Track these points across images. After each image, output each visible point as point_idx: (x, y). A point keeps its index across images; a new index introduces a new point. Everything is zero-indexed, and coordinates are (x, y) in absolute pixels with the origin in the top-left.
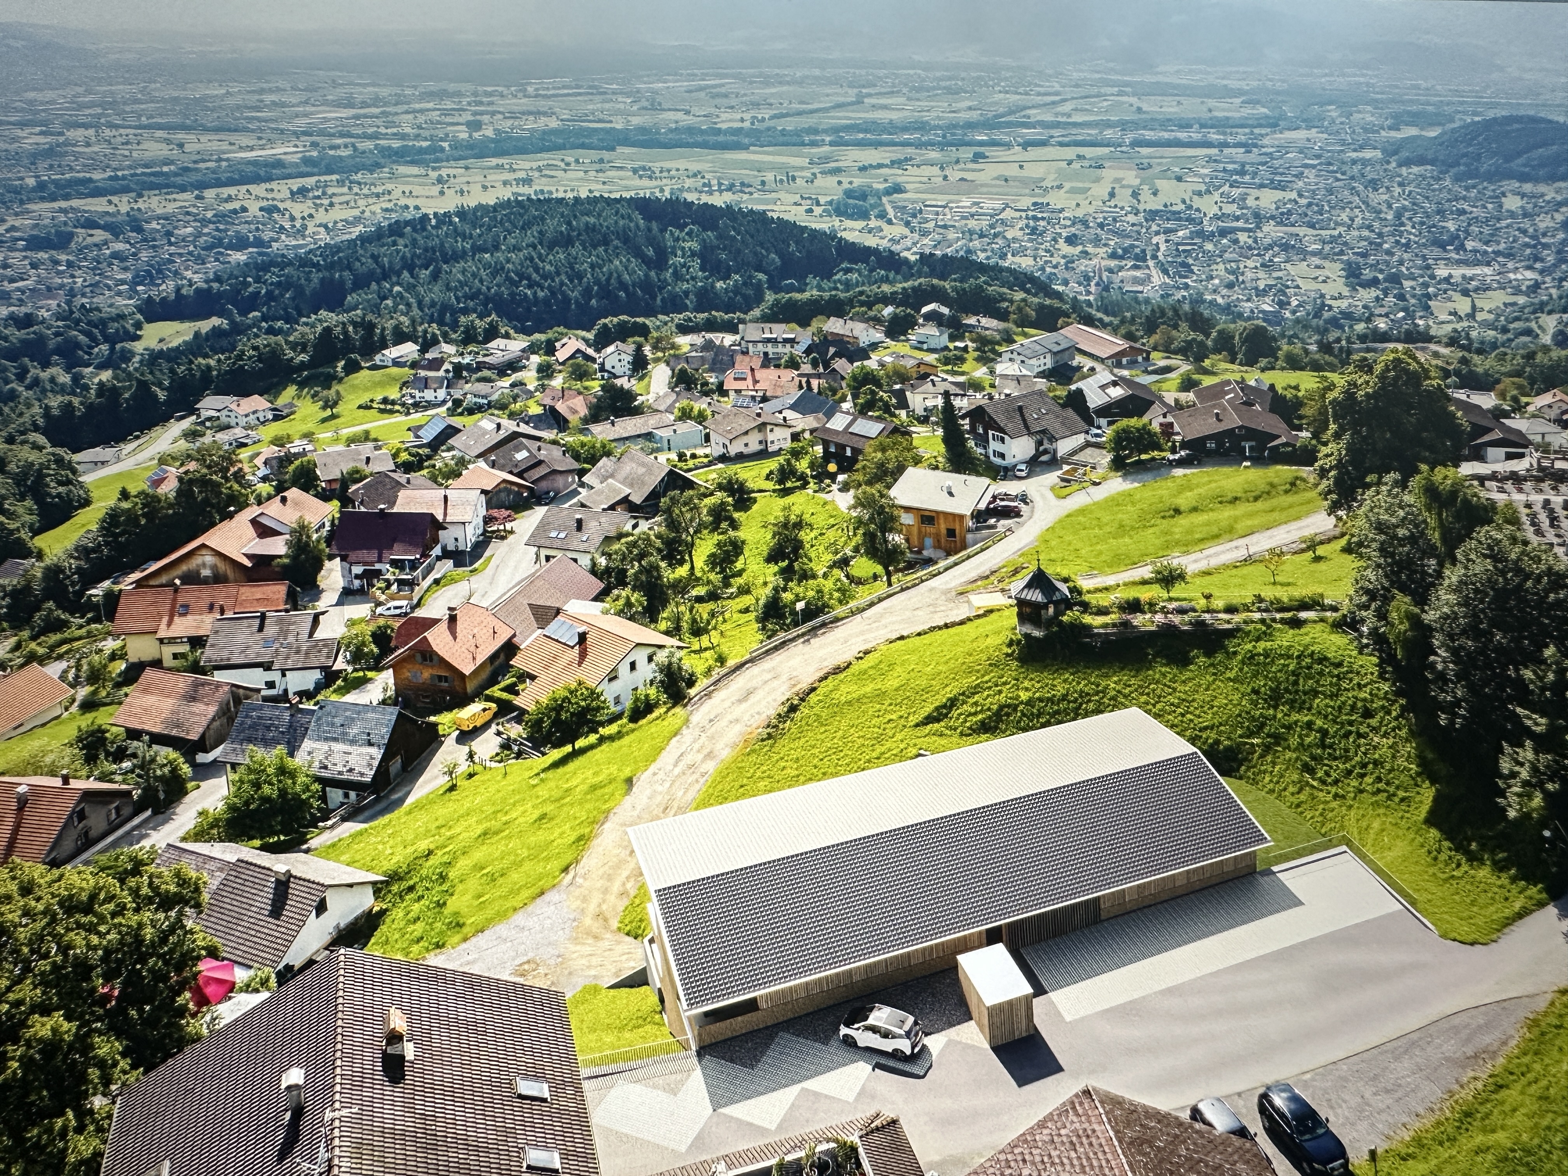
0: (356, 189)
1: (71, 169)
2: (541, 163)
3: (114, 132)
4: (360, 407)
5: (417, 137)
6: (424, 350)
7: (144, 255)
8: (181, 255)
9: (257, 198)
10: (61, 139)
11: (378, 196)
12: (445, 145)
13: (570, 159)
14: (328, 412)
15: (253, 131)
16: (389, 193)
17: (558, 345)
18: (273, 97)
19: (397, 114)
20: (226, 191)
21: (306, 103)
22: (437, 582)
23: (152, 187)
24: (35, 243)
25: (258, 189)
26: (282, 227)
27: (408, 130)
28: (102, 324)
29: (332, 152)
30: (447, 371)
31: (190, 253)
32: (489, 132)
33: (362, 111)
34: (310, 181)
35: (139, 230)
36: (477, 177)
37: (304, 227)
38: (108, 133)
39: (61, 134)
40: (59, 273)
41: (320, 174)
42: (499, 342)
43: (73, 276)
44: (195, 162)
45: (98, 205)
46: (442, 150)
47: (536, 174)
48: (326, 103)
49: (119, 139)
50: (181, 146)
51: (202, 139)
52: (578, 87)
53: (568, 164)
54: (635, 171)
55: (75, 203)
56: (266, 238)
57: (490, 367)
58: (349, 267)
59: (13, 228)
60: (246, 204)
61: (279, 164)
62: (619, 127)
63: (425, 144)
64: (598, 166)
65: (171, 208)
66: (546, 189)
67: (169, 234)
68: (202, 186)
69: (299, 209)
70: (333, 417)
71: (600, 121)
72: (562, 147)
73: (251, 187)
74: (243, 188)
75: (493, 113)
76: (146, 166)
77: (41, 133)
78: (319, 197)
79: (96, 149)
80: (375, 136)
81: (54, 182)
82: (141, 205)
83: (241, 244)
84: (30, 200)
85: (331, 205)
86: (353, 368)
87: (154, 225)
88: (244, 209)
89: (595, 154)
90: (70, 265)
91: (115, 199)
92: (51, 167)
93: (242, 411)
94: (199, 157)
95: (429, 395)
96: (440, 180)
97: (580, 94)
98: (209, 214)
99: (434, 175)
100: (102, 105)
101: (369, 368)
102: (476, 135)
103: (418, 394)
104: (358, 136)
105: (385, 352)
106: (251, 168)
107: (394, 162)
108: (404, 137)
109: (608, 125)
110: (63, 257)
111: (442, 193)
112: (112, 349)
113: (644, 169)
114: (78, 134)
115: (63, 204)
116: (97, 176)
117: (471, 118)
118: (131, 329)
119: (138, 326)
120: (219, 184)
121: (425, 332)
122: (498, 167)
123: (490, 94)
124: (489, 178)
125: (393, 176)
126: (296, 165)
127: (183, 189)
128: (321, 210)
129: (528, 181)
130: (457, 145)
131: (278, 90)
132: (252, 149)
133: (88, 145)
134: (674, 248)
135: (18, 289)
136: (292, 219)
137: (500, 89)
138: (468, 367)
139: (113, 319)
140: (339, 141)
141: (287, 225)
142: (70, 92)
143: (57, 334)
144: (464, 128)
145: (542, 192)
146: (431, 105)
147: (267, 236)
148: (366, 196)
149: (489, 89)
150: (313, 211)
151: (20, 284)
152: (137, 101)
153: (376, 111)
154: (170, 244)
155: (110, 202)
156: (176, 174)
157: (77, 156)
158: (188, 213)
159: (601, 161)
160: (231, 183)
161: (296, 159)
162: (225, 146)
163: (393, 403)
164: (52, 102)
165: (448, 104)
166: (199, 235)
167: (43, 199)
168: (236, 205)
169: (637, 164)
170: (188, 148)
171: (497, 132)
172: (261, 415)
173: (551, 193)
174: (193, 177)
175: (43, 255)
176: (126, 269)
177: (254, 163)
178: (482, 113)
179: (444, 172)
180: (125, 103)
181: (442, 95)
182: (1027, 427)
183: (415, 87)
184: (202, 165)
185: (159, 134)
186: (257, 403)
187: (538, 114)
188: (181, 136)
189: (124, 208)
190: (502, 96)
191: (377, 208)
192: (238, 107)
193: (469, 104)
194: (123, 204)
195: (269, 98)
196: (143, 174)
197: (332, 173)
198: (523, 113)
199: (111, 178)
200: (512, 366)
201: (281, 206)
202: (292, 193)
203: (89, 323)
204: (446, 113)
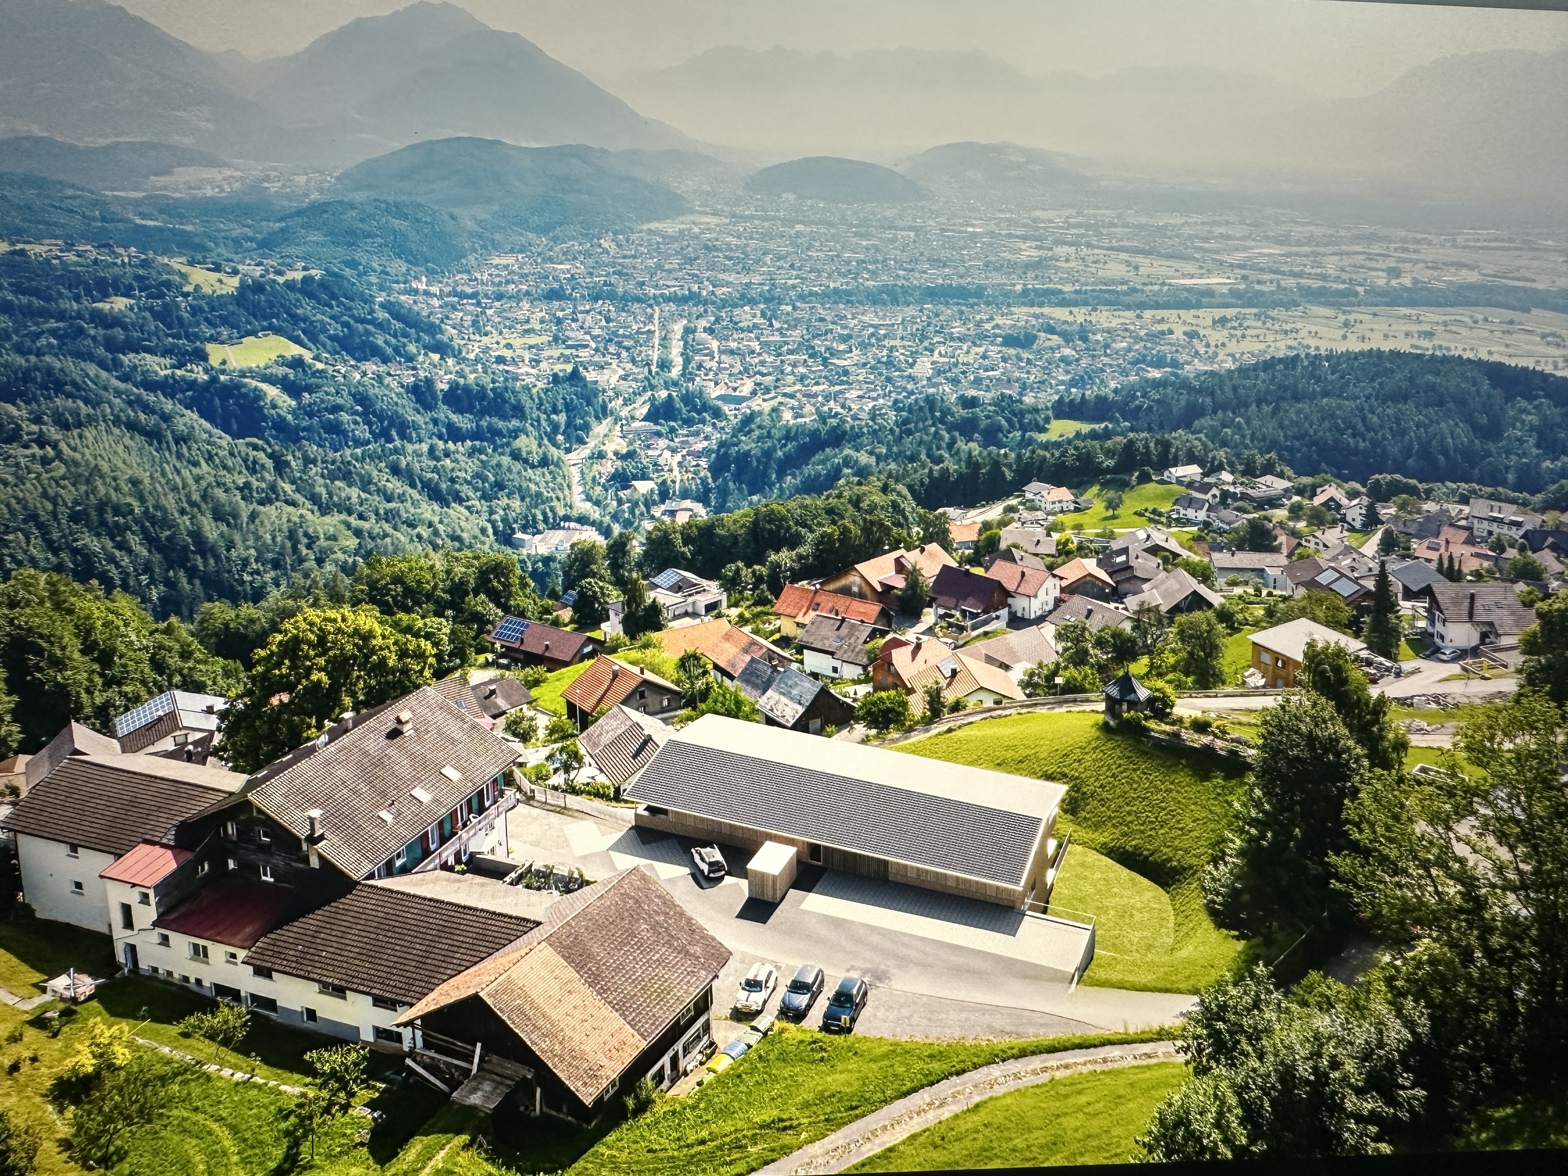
0: (1268, 325)
1: (1051, 281)
2: (1448, 318)
3: (1090, 252)
4: (1136, 513)
5: (1337, 279)
6: (1205, 475)
7: (1084, 363)
8: (1111, 366)
9: (1184, 322)
10: (1050, 254)
11: (1286, 332)
12: (1360, 289)
13: (1480, 317)
14: (1110, 513)
15: (1197, 260)
16: (1297, 331)
17: (1319, 490)
18: (1222, 230)
19: (1325, 255)
20: (1160, 313)
21: (1249, 237)
22: (986, 634)
23: (1108, 303)
24: (1010, 341)
25: (1188, 315)
26: (1197, 352)
27: (1331, 272)
28: (1021, 414)
29: (1258, 287)
30: (1214, 496)
31: (1119, 366)
32: (1407, 281)
33: (1295, 249)
34: (1230, 312)
35: (1085, 339)
36: (1382, 326)
37: (1216, 354)
38: (1085, 251)
39: (1051, 249)
40: (1020, 368)
41: (1243, 307)
42: (1269, 479)
43: (1028, 372)
44: (1144, 284)
45: (1061, 314)
46: (1356, 294)
47: (1440, 328)
48: (1267, 238)
49: (1091, 259)
50: (1137, 268)
51: (1155, 263)
52: (1511, 240)
53: (1476, 322)
54: (1544, 336)
55: (1046, 310)
56: (1181, 361)
57: (1251, 499)
58: (1212, 394)
59: (997, 326)
60: (1173, 327)
61: (1209, 293)
62: (1541, 286)
63: (1342, 287)
64: (1505, 327)
65: (1115, 323)
66: (1445, 344)
67: (1107, 346)
68: (1142, 306)
69: (1217, 336)
70: (1114, 517)
71: (1526, 280)
72: (1476, 304)
73: (1181, 312)
74: (1175, 312)
75: (1416, 262)
76: (1105, 284)
77: (1037, 247)
78: (1234, 328)
79: (1072, 264)
80: (1299, 275)
81: (1035, 290)
82: (1094, 318)
83: (1159, 363)
84: (1015, 304)
85: (1244, 336)
86: (1145, 479)
87: (1099, 337)
88: (1171, 332)
89: (1509, 314)
90: (1029, 362)
91: (1075, 310)
92: (1036, 277)
93: (1050, 498)
94: (1147, 280)
95: (1191, 513)
96: (1346, 324)
97: (1509, 249)
98: (1142, 333)
99: (1342, 318)
100: (1088, 227)
101: (1158, 482)
102: (1394, 283)
103: (1182, 512)
104: (1283, 273)
105: (1173, 470)
106: (1186, 294)
107: (1310, 302)
108: (1324, 277)
109: (1528, 284)
110: (1025, 355)
111: (1345, 337)
112: (1023, 436)
113: (1553, 335)
114: (1062, 251)
115: (1037, 310)
116: (1068, 288)
117: (1393, 265)
118: (1041, 423)
119: (1047, 420)
120: (1157, 306)
121: (1214, 458)
122: (1408, 317)
123: (1417, 242)
124: (1394, 327)
125: (1305, 316)
126: (1222, 295)
127: (1128, 308)
128: (1234, 340)
129: (1430, 335)
130: (1372, 291)
131: (1227, 223)
132: (1192, 277)
133: (1067, 260)
134: (1516, 419)
135: (988, 377)
136: (1208, 345)
137: (1430, 237)
138: (1234, 496)
139: (1029, 412)
140: (1266, 277)
141: (1202, 351)
142: (1065, 213)
143: (987, 417)
144: (1384, 274)
145: (1440, 347)
146: (1358, 248)
147: (1182, 358)
148: (1276, 332)
149: (1420, 236)
150: (1226, 341)
151: (991, 373)
152: (1114, 225)
153: (1306, 249)
154: (1106, 355)
155: (1071, 313)
156: (1125, 294)
157: (1058, 269)
158: (1126, 330)
159: (1511, 322)
160: (1167, 306)
161: (1225, 289)
162: (1171, 272)
163: (1161, 515)
164: (1050, 221)
165: (1376, 249)
166: (1129, 350)
167: (1024, 304)
168: (1164, 327)
169: (1548, 330)
170: (1142, 271)
171: (1415, 281)
172: (1065, 505)
173: (1448, 349)
174: (1139, 297)
175: (1012, 351)
176: (1067, 372)
177: (1189, 290)
178: (1404, 261)
179: (1352, 317)
180: (1103, 227)
181: (1371, 238)
182: (1471, 615)
183: (1349, 229)
184: (1150, 287)
185: (1124, 256)
186: (1064, 494)
187: (1461, 265)
188: (1140, 259)
189: (1080, 319)
190: (1430, 243)
191: (1282, 345)
192: (1191, 236)
193: (1396, 249)
194: (1080, 315)
195: (1218, 230)
196: (1101, 291)
197: (1253, 306)
198: (1445, 264)
199: (1076, 292)
200: (1272, 502)
201: (1202, 332)
202: (1214, 322)
203: (1013, 412)
204: (1370, 257)
